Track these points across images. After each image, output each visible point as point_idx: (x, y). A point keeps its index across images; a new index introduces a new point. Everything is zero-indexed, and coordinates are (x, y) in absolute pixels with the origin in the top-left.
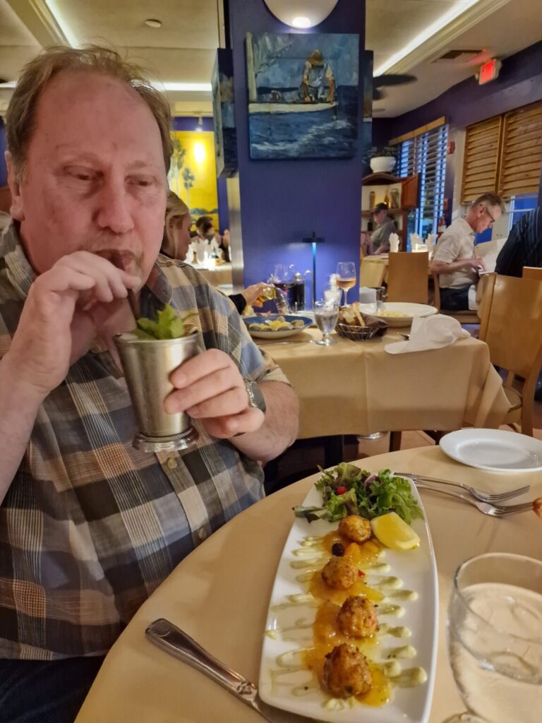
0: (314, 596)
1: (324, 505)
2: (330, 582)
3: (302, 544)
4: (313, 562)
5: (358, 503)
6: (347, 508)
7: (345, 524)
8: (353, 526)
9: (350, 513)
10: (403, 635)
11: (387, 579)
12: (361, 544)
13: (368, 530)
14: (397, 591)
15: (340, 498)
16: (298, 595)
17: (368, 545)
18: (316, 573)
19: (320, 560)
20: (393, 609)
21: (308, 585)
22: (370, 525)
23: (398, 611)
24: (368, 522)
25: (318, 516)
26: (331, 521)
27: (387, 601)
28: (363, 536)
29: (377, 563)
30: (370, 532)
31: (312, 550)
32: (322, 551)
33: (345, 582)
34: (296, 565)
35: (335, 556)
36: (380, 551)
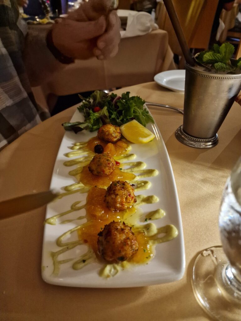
0: (83, 184)
1: (85, 121)
2: (95, 173)
3: (72, 148)
4: (82, 159)
5: (110, 117)
6: (102, 121)
7: (103, 131)
8: (108, 131)
9: (104, 123)
10: (153, 202)
11: (135, 163)
12: (115, 143)
13: (119, 133)
14: (144, 170)
15: (97, 114)
16: (71, 185)
17: (120, 143)
18: (84, 167)
19: (86, 158)
20: (143, 184)
21: (78, 177)
22: (120, 130)
23: (147, 185)
24: (118, 128)
25: (82, 128)
26: (92, 130)
27: (138, 179)
28: (116, 137)
29: (127, 154)
30: (120, 135)
31: (80, 152)
32: (87, 151)
33: (107, 171)
34: (67, 164)
35: (97, 154)
36: (128, 146)
